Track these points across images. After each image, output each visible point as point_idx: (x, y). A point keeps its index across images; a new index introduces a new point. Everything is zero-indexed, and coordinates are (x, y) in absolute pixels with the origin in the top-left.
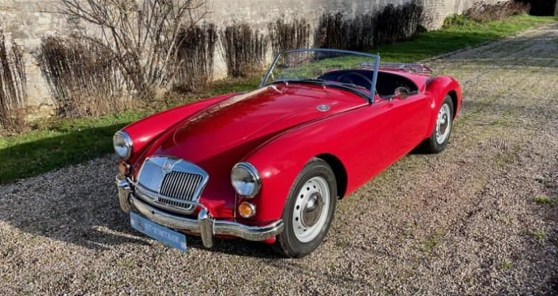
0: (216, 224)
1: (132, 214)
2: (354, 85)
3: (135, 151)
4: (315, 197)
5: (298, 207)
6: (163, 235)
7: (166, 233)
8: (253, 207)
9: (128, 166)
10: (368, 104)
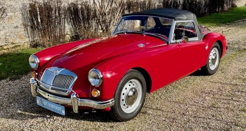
0: (80, 101)
1: (37, 97)
2: (160, 35)
3: (41, 65)
4: (134, 90)
5: (124, 94)
6: (53, 107)
7: (55, 106)
8: (99, 92)
9: (37, 74)
10: (166, 44)
